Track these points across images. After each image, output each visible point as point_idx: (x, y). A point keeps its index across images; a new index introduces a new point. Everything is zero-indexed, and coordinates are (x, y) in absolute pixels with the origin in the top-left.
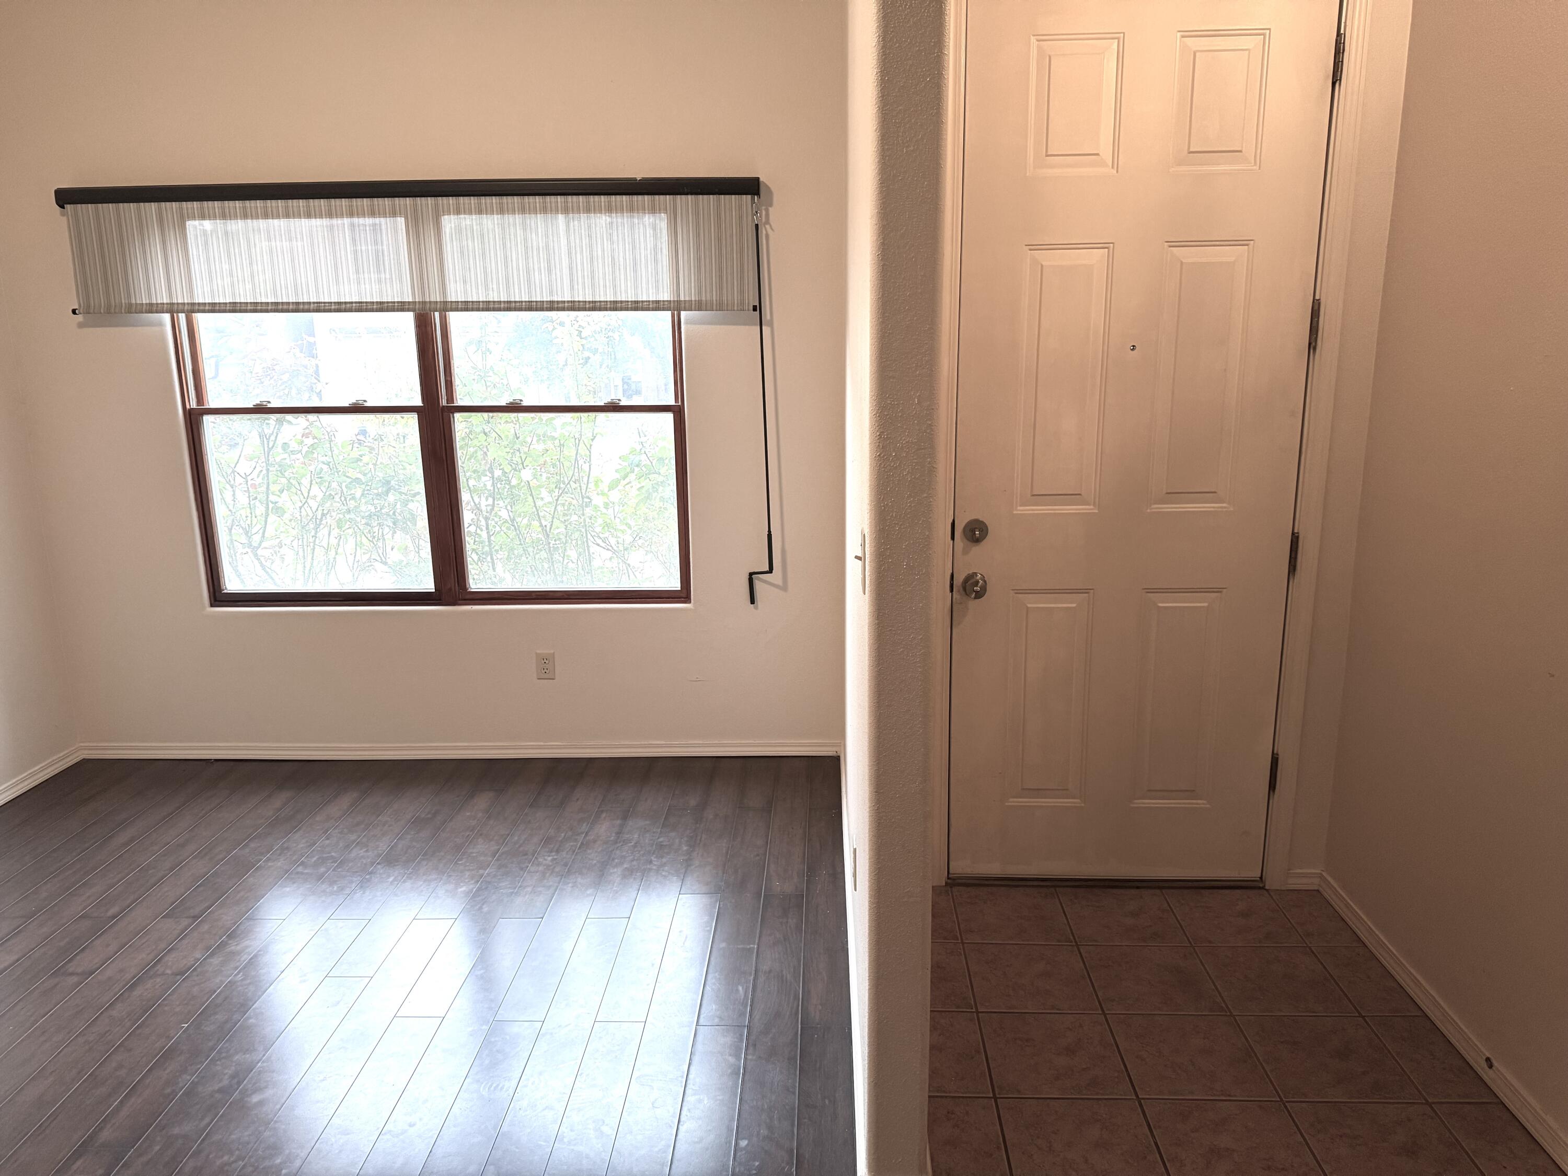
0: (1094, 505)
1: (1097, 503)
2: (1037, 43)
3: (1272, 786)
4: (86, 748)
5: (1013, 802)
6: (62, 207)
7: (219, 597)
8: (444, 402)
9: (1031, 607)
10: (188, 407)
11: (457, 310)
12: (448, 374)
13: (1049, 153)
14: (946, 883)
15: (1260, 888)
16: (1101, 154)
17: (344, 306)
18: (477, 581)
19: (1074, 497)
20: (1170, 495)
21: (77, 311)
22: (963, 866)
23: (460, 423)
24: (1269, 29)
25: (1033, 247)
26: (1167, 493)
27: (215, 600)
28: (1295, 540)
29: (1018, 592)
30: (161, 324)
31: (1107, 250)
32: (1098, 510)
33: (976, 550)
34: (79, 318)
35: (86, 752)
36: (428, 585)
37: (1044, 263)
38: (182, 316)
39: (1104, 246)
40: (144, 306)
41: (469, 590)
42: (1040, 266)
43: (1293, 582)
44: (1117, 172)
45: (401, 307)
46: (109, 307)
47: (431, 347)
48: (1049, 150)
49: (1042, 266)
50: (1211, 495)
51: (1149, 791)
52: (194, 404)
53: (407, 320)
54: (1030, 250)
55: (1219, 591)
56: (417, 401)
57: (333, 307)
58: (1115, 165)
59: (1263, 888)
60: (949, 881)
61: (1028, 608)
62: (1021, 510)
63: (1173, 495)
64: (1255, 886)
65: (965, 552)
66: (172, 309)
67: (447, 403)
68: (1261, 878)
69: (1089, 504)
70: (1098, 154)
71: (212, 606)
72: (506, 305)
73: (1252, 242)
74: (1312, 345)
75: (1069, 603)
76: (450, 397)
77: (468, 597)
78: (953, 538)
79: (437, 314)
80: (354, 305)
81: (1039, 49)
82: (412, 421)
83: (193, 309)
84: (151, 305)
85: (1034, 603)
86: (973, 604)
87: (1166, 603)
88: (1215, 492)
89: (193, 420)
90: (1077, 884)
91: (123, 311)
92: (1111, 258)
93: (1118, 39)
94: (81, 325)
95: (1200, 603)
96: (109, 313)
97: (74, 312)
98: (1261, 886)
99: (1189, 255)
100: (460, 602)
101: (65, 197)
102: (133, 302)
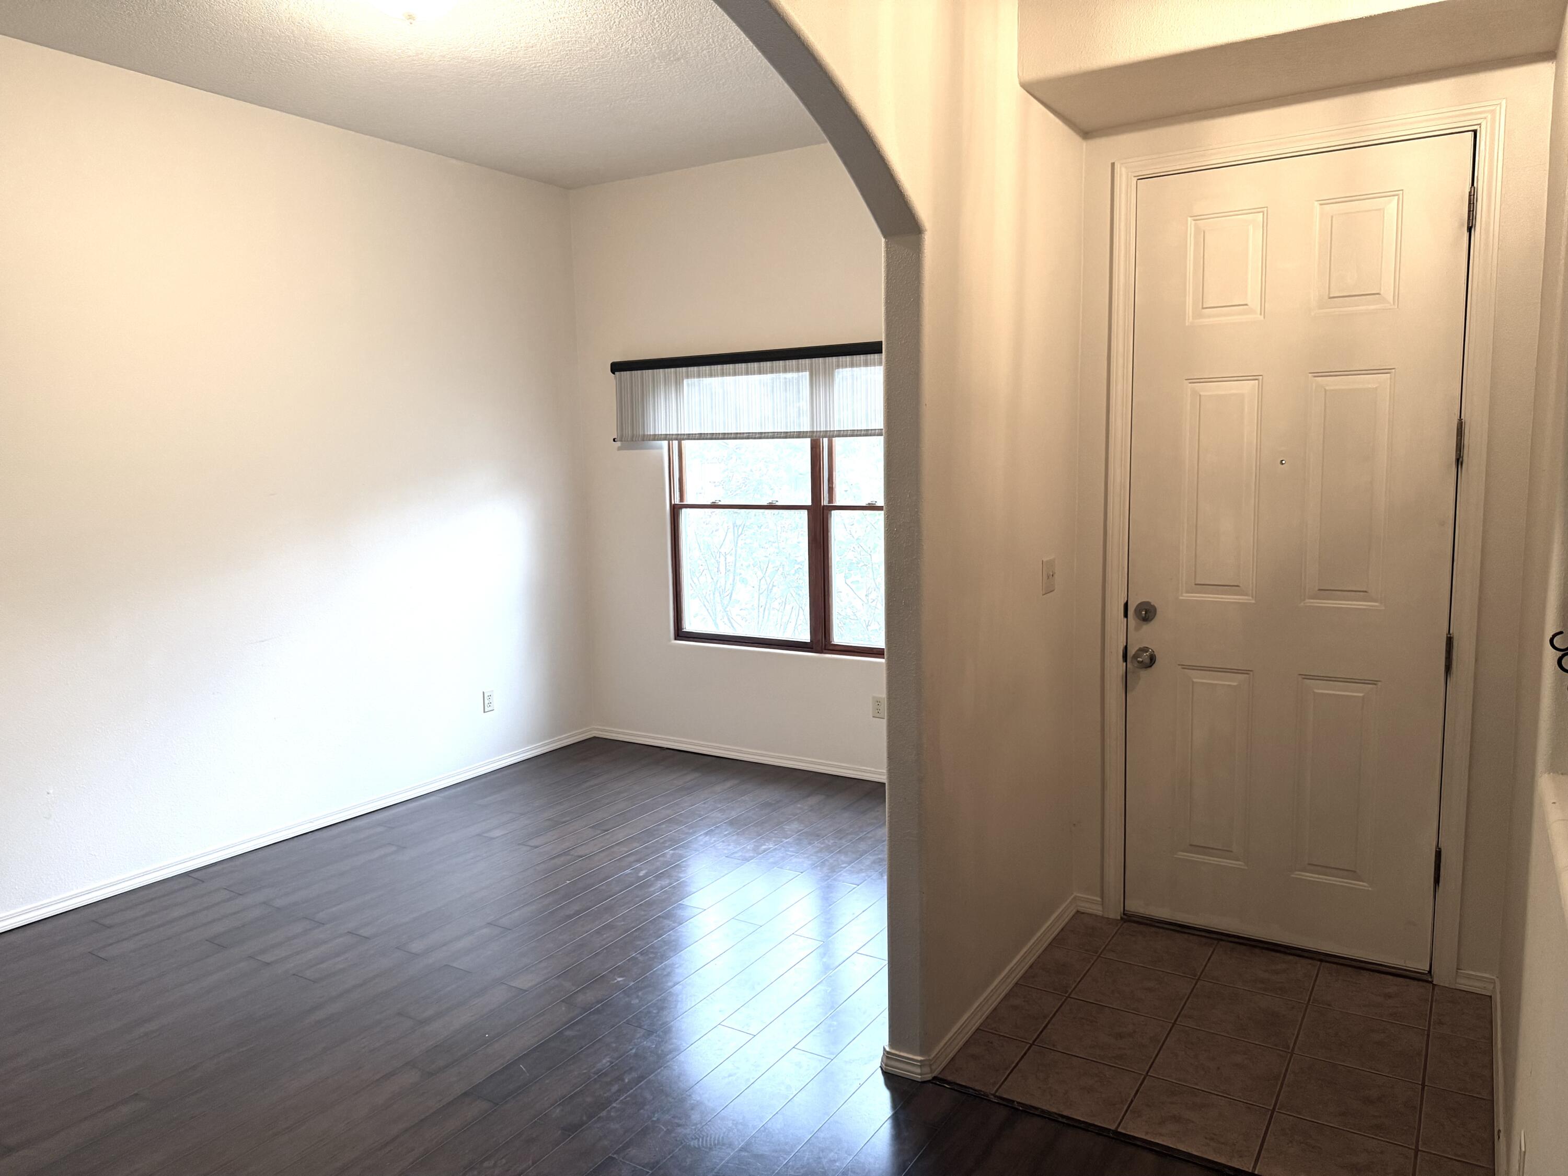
0: (1252, 597)
1: (1254, 594)
2: (1194, 222)
3: (1437, 880)
4: (598, 730)
5: (1181, 855)
6: (614, 373)
7: (680, 634)
8: (825, 502)
9: (1197, 683)
10: (673, 503)
11: (839, 436)
12: (831, 482)
13: (1204, 306)
14: (1121, 917)
15: (1427, 981)
16: (1249, 304)
17: (763, 435)
18: (839, 637)
19: (1233, 588)
20: (1322, 592)
21: (616, 440)
22: (1137, 906)
23: (836, 518)
24: (1402, 190)
25: (1192, 381)
26: (1319, 590)
27: (678, 635)
28: (1450, 641)
29: (1184, 667)
30: (661, 448)
31: (1257, 381)
32: (1255, 600)
33: (1146, 628)
34: (618, 444)
35: (596, 732)
36: (805, 636)
37: (1201, 393)
38: (675, 443)
39: (1255, 378)
40: (652, 437)
41: (833, 643)
42: (1198, 397)
43: (1450, 680)
44: (1264, 317)
45: (799, 435)
46: (633, 436)
47: (818, 463)
48: (1204, 303)
49: (1200, 396)
50: (1364, 594)
51: (1309, 864)
52: (677, 501)
53: (807, 442)
54: (1190, 383)
55: (1374, 683)
56: (809, 503)
57: (757, 436)
58: (1263, 312)
59: (1431, 982)
60: (1125, 917)
61: (1193, 682)
62: (1186, 596)
63: (1324, 592)
64: (1424, 978)
65: (1137, 629)
66: (668, 438)
67: (829, 503)
68: (1430, 972)
69: (1247, 595)
70: (1246, 305)
71: (676, 639)
72: (865, 433)
73: (1394, 370)
74: (1459, 461)
75: (1233, 681)
76: (831, 499)
77: (831, 648)
78: (1126, 615)
79: (826, 440)
80: (770, 434)
81: (1196, 227)
82: (804, 514)
83: (680, 438)
84: (655, 435)
85: (1198, 678)
86: (1144, 674)
87: (1322, 689)
88: (1366, 592)
89: (675, 511)
90: (1241, 941)
91: (640, 439)
92: (1261, 388)
93: (1263, 212)
94: (619, 449)
95: (1356, 692)
96: (633, 441)
97: (614, 440)
98: (1430, 980)
99: (1332, 383)
100: (825, 651)
101: (617, 367)
102: (646, 433)
